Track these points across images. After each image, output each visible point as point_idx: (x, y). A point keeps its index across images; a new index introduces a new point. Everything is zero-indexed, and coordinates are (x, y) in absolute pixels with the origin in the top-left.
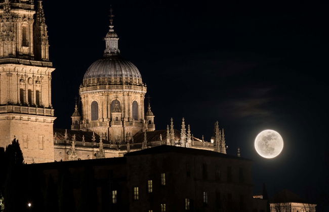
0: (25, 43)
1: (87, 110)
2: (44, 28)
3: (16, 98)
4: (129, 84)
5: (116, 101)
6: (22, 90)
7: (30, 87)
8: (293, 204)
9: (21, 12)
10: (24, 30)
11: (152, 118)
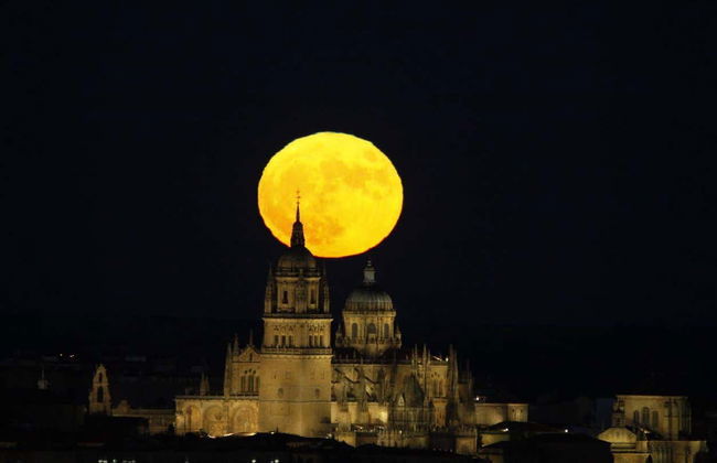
0: (313, 302)
1: (349, 330)
2: (326, 289)
3: (306, 343)
4: (383, 310)
5: (372, 324)
6: (310, 337)
7: (316, 334)
8: (510, 405)
9: (311, 279)
10: (312, 291)
11: (399, 336)
